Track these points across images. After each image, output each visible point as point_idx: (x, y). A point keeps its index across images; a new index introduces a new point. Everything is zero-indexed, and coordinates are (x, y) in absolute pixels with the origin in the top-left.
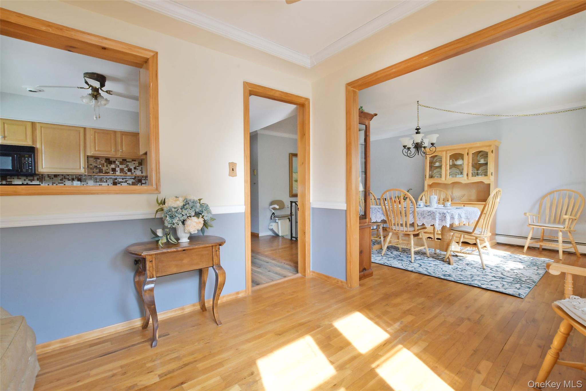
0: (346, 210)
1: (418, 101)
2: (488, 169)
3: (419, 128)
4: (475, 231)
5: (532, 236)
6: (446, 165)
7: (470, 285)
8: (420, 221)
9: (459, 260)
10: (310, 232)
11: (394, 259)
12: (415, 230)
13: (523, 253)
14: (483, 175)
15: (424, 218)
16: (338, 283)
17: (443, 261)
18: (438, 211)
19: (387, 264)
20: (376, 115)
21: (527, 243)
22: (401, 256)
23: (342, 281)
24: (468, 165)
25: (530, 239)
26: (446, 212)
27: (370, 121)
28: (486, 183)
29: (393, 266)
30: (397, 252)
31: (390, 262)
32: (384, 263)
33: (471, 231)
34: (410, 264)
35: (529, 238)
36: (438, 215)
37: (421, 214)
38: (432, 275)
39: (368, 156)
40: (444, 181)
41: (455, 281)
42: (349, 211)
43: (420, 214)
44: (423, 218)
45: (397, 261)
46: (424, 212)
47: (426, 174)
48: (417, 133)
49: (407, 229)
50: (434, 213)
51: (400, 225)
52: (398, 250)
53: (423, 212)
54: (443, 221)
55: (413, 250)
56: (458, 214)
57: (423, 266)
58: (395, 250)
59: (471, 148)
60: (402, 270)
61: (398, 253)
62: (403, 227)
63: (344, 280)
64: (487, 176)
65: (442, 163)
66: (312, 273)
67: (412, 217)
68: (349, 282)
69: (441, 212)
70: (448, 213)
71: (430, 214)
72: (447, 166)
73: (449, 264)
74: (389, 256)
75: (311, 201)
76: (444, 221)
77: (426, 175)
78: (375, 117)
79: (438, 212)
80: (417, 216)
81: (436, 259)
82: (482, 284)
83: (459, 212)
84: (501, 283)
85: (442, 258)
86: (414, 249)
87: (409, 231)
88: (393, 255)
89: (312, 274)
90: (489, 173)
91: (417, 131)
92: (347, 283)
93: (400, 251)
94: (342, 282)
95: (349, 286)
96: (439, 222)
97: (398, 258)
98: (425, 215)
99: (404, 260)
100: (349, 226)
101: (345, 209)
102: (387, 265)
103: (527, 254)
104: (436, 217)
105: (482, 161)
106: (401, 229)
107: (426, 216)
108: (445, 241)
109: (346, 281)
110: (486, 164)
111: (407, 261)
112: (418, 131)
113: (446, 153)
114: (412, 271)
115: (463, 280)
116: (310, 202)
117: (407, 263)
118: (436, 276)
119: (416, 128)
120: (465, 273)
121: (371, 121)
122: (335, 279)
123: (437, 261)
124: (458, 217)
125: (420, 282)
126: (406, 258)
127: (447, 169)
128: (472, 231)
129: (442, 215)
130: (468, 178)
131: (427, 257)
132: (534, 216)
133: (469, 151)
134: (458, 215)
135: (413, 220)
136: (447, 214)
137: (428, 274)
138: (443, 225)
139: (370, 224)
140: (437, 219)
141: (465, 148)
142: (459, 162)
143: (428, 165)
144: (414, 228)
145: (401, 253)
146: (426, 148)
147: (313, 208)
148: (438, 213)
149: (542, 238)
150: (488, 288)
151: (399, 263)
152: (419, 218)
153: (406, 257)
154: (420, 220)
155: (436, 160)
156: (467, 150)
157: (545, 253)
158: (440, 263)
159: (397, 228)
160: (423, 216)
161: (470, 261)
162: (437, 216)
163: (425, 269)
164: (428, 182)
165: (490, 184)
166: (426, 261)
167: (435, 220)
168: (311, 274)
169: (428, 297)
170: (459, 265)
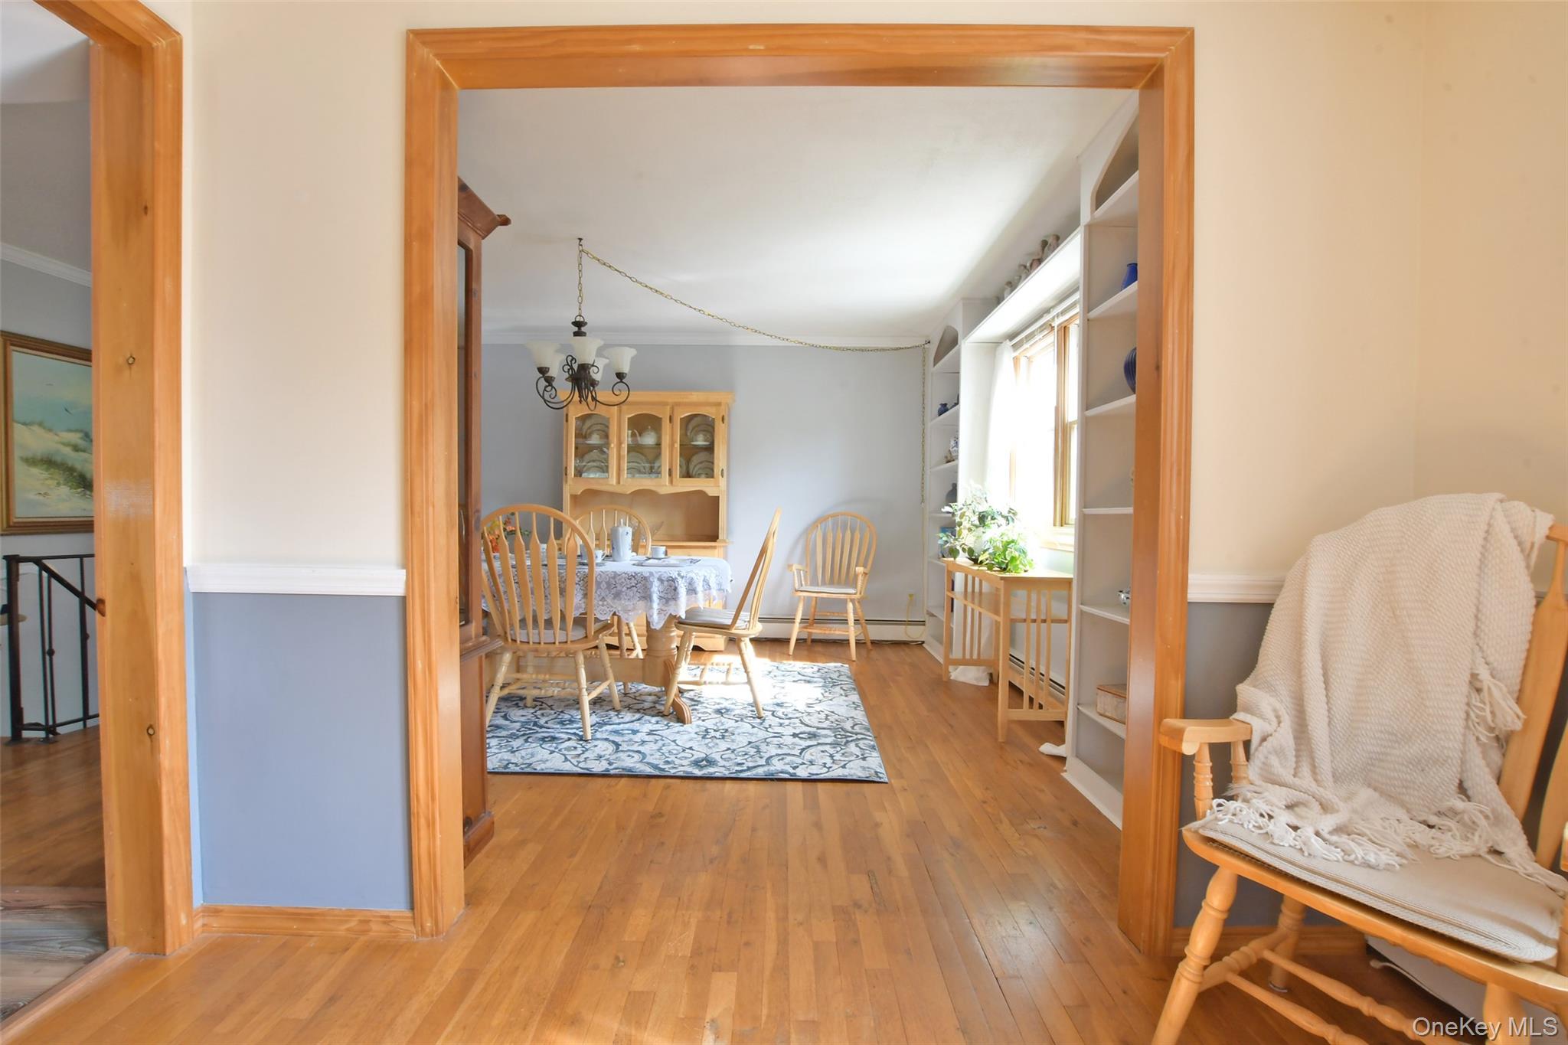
0: (404, 599)
1: (580, 239)
2: (716, 461)
3: (582, 320)
4: (738, 621)
5: (802, 616)
6: (620, 443)
7: (772, 780)
8: (603, 605)
9: (693, 703)
10: (184, 717)
11: (526, 741)
12: (586, 637)
13: (788, 656)
14: (703, 476)
15: (617, 595)
16: (365, 932)
17: (662, 716)
18: (656, 573)
19: (516, 765)
20: (505, 221)
21: (795, 631)
22: (542, 721)
23: (387, 917)
24: (672, 446)
25: (800, 623)
26: (677, 576)
27: (483, 241)
28: (710, 495)
29: (539, 768)
30: (521, 712)
31: (522, 757)
32: (506, 767)
33: (729, 622)
34: (587, 750)
35: (798, 620)
36: (657, 585)
37: (608, 584)
38: (667, 774)
39: (475, 375)
40: (612, 485)
41: (733, 775)
42: (417, 602)
43: (604, 585)
44: (614, 598)
45: (541, 746)
46: (617, 580)
47: (567, 464)
48: (576, 334)
49: (567, 635)
50: (645, 578)
51: (542, 624)
52: (521, 704)
53: (614, 578)
54: (670, 603)
55: (586, 699)
56: (702, 578)
57: (624, 747)
58: (510, 704)
59: (678, 404)
60: (574, 778)
61: (528, 713)
62: (551, 632)
63: (397, 906)
64: (712, 477)
65: (610, 438)
66: (206, 920)
67: (580, 596)
68: (426, 910)
69: (665, 577)
70: (682, 577)
71: (633, 582)
72: (623, 445)
73: (681, 719)
74: (504, 733)
75: (187, 561)
76: (672, 603)
77: (566, 468)
78: (500, 228)
79: (657, 576)
80: (596, 592)
81: (638, 711)
82: (794, 768)
83: (706, 574)
84: (823, 752)
85: (652, 705)
86: (589, 694)
87: (572, 642)
88: (518, 725)
89: (204, 925)
90: (717, 471)
91: (576, 329)
92: (414, 918)
93: (529, 705)
94: (386, 920)
95: (428, 930)
96: (658, 604)
97: (537, 732)
98: (619, 588)
99: (557, 735)
100: (419, 665)
101: (400, 591)
102: (517, 769)
103: (796, 657)
104: (652, 590)
105: (700, 441)
106: (547, 635)
107: (625, 588)
108: (658, 657)
109: (412, 908)
110: (710, 449)
111: (569, 739)
112: (579, 329)
113: (620, 411)
114: (604, 775)
115: (749, 769)
116: (185, 565)
117: (575, 748)
118: (681, 774)
119: (574, 320)
120: (733, 741)
121: (483, 238)
122: (350, 914)
123: (647, 717)
124: (703, 586)
125: (650, 807)
126: (558, 726)
127: (622, 453)
128: (731, 621)
129: (666, 583)
130: (671, 482)
131: (613, 709)
132: (802, 572)
133: (673, 413)
134: (704, 581)
135: (583, 606)
136: (680, 580)
137: (657, 773)
138: (668, 615)
139: (484, 641)
140: (655, 597)
141: (665, 404)
142: (649, 439)
143: (572, 441)
144: (586, 630)
145: (533, 711)
146: (597, 385)
147: (202, 598)
148: (656, 580)
149: (812, 619)
150: (813, 774)
151: (552, 752)
152: (601, 597)
153: (559, 723)
154: (605, 603)
155: (589, 428)
156: (668, 407)
157: (819, 648)
158: (657, 723)
159: (531, 635)
160: (613, 591)
161: (718, 701)
162: (656, 589)
163: (637, 757)
164: (571, 487)
165: (718, 497)
166: (621, 726)
167: (651, 601)
168: (198, 924)
169: (711, 862)
170: (703, 721)
